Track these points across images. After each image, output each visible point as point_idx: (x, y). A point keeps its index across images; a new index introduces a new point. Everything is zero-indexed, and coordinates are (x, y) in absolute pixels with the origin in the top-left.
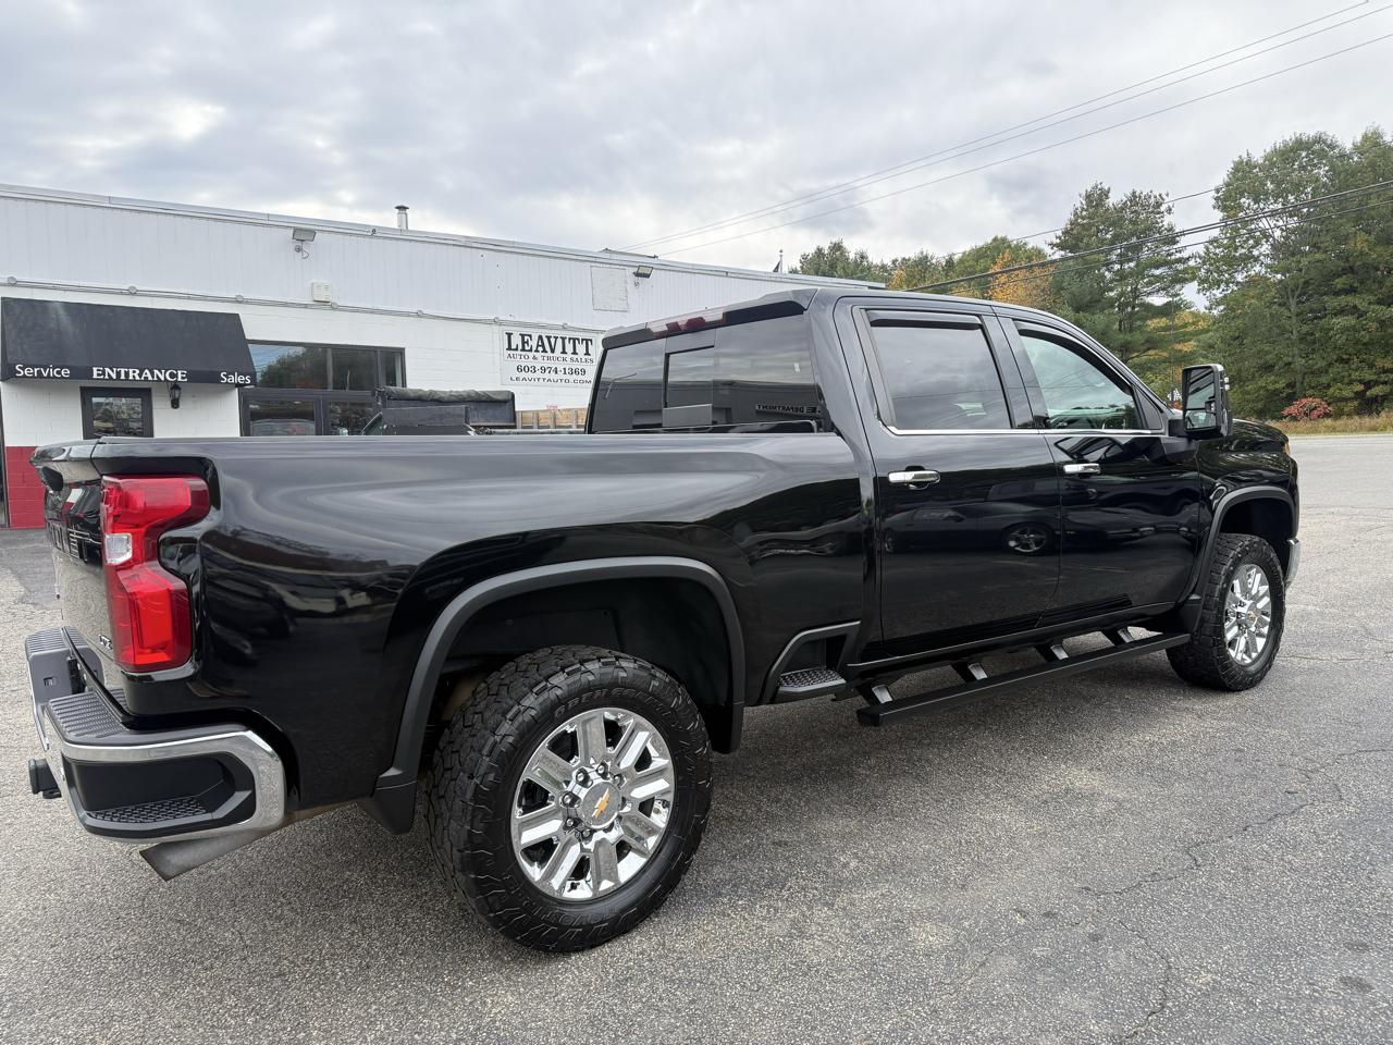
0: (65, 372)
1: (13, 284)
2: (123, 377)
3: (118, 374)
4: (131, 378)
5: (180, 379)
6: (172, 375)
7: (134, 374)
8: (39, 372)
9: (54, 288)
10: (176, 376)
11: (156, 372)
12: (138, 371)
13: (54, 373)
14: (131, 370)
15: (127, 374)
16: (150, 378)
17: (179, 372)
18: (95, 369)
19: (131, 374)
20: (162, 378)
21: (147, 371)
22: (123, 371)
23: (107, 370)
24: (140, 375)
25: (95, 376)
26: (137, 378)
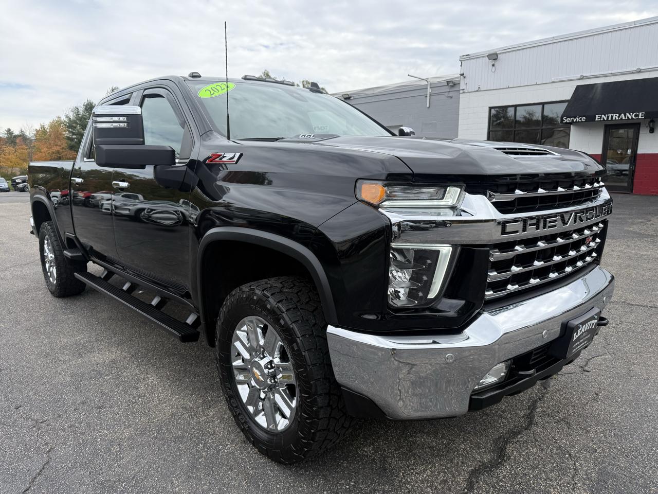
0: (584, 119)
1: (583, 78)
2: (610, 119)
3: (608, 117)
4: (614, 119)
5: (640, 117)
6: (636, 116)
7: (616, 117)
8: (573, 120)
9: (600, 76)
10: (638, 116)
11: (628, 114)
12: (618, 115)
13: (578, 119)
14: (614, 115)
15: (612, 117)
16: (624, 118)
17: (640, 113)
18: (597, 116)
19: (614, 117)
20: (630, 117)
21: (623, 114)
22: (610, 115)
23: (603, 116)
24: (619, 117)
25: (597, 120)
26: (617, 119)
